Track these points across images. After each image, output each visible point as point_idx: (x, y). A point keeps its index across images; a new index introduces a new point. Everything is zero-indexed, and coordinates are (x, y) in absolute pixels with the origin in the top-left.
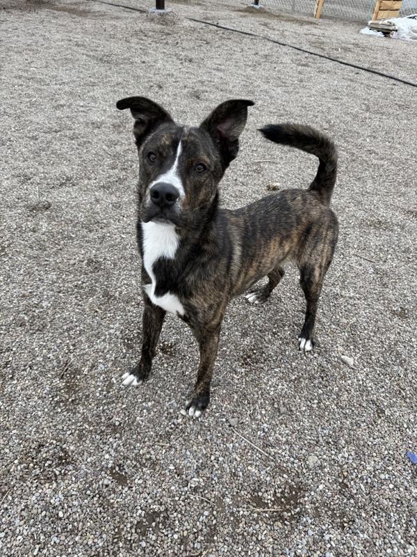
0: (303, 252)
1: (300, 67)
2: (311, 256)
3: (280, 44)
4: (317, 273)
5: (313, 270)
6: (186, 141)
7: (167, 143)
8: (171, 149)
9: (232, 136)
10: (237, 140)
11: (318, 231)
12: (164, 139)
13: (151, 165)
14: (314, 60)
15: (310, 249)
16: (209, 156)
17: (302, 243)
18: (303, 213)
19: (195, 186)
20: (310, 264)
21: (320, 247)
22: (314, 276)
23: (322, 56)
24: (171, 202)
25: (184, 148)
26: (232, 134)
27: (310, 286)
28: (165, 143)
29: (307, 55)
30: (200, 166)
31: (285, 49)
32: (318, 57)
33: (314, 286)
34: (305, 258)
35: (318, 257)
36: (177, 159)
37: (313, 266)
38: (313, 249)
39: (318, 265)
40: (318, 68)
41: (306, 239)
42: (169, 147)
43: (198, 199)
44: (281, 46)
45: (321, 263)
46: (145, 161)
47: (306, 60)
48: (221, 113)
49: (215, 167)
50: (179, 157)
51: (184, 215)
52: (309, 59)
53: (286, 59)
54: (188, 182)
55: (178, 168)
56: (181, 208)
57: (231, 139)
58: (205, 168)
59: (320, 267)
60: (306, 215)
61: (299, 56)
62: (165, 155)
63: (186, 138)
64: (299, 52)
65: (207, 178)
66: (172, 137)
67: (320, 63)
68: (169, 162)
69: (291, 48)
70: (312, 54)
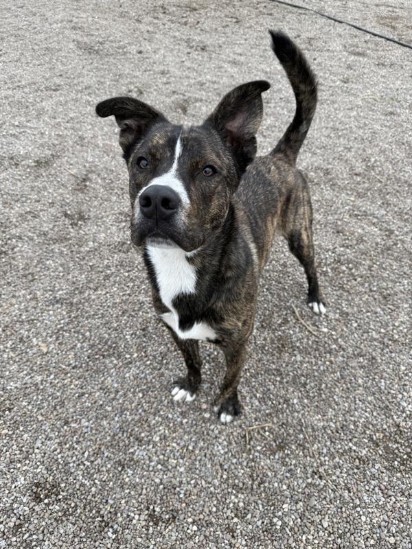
0: (286, 221)
1: (352, 58)
2: (295, 222)
3: (335, 20)
4: (304, 237)
5: (300, 234)
6: (187, 138)
7: (161, 142)
8: (167, 149)
9: (247, 133)
10: (254, 138)
11: (296, 195)
12: (156, 138)
13: (141, 173)
14: (376, 45)
15: (292, 217)
16: (218, 156)
17: (284, 213)
18: (282, 183)
19: (203, 194)
20: (296, 230)
21: (301, 211)
22: (303, 240)
23: (388, 39)
24: (169, 212)
25: (184, 147)
26: (246, 131)
27: (302, 251)
28: (158, 142)
29: (368, 37)
30: (207, 169)
31: (340, 29)
32: (383, 40)
33: (306, 250)
34: (290, 226)
35: (301, 221)
36: (176, 161)
37: (299, 231)
38: (295, 215)
39: (303, 229)
40: (379, 58)
41: (287, 208)
42: (163, 146)
43: (210, 213)
44: (337, 23)
45: (306, 225)
46: (135, 170)
47: (364, 45)
48: (229, 105)
49: (229, 172)
50: (179, 158)
51: (190, 230)
52: (369, 45)
53: (336, 45)
54: (193, 188)
55: (177, 170)
56: (186, 221)
57: (247, 137)
58: (215, 171)
59: (306, 229)
60: (284, 185)
61: (356, 40)
62: (158, 156)
63: (186, 135)
64: (358, 32)
65: (219, 183)
66: (167, 135)
67: (383, 50)
68: (165, 165)
69: (348, 27)
70: (375, 35)
